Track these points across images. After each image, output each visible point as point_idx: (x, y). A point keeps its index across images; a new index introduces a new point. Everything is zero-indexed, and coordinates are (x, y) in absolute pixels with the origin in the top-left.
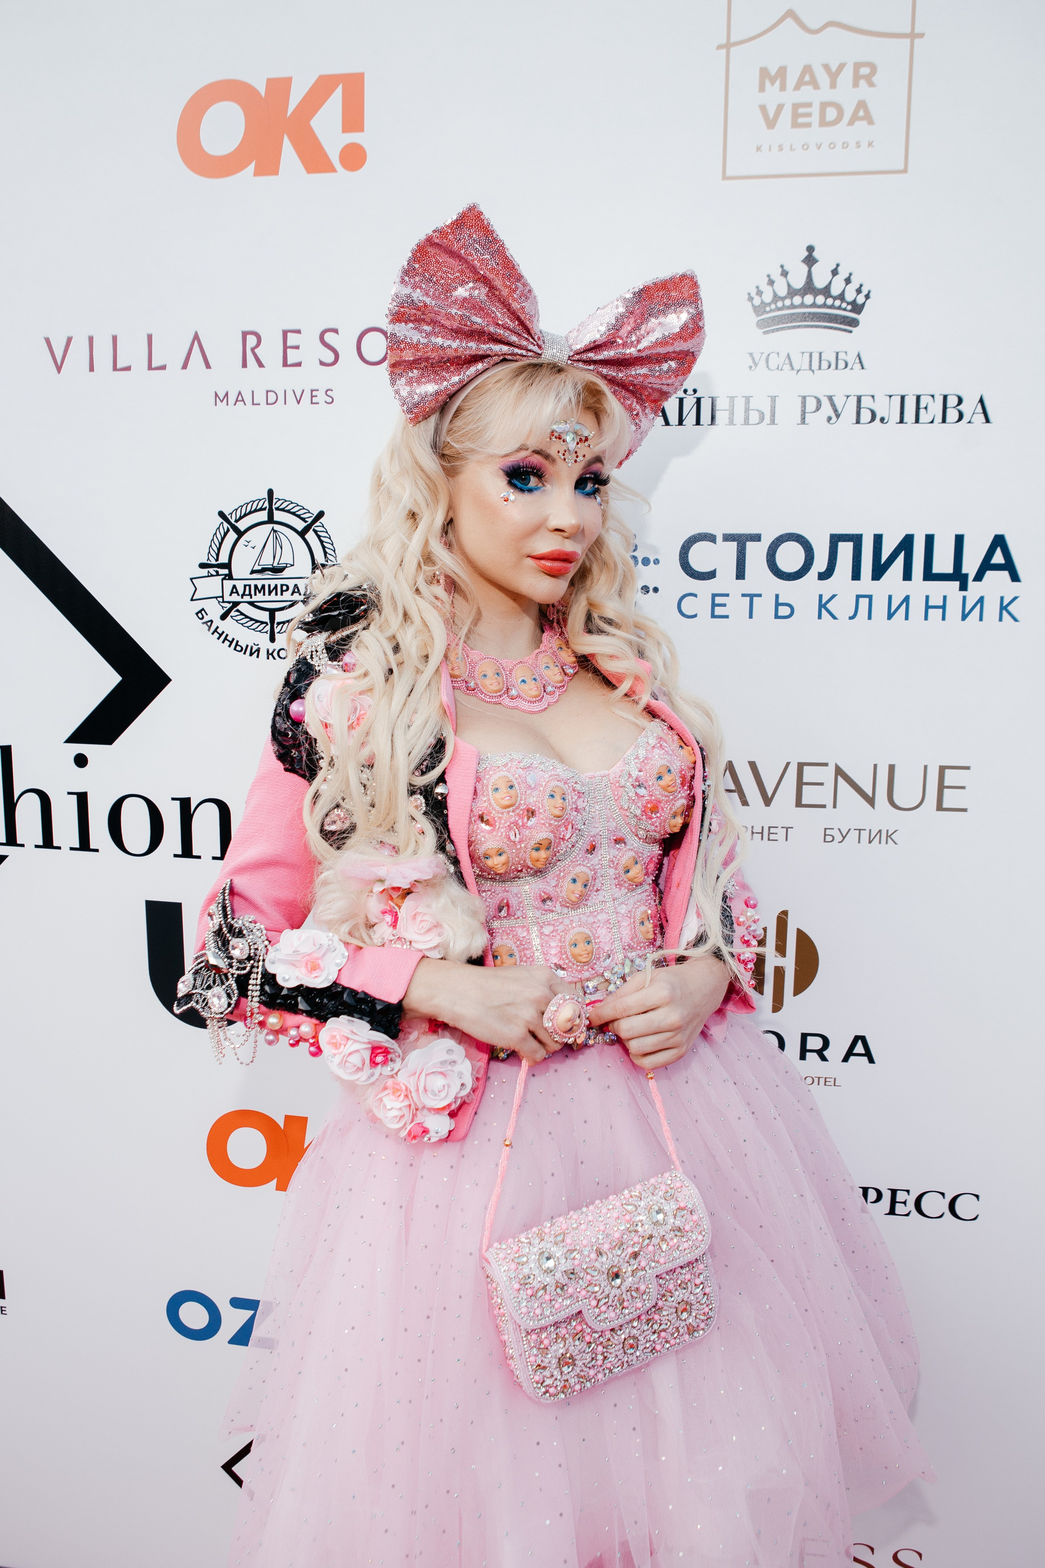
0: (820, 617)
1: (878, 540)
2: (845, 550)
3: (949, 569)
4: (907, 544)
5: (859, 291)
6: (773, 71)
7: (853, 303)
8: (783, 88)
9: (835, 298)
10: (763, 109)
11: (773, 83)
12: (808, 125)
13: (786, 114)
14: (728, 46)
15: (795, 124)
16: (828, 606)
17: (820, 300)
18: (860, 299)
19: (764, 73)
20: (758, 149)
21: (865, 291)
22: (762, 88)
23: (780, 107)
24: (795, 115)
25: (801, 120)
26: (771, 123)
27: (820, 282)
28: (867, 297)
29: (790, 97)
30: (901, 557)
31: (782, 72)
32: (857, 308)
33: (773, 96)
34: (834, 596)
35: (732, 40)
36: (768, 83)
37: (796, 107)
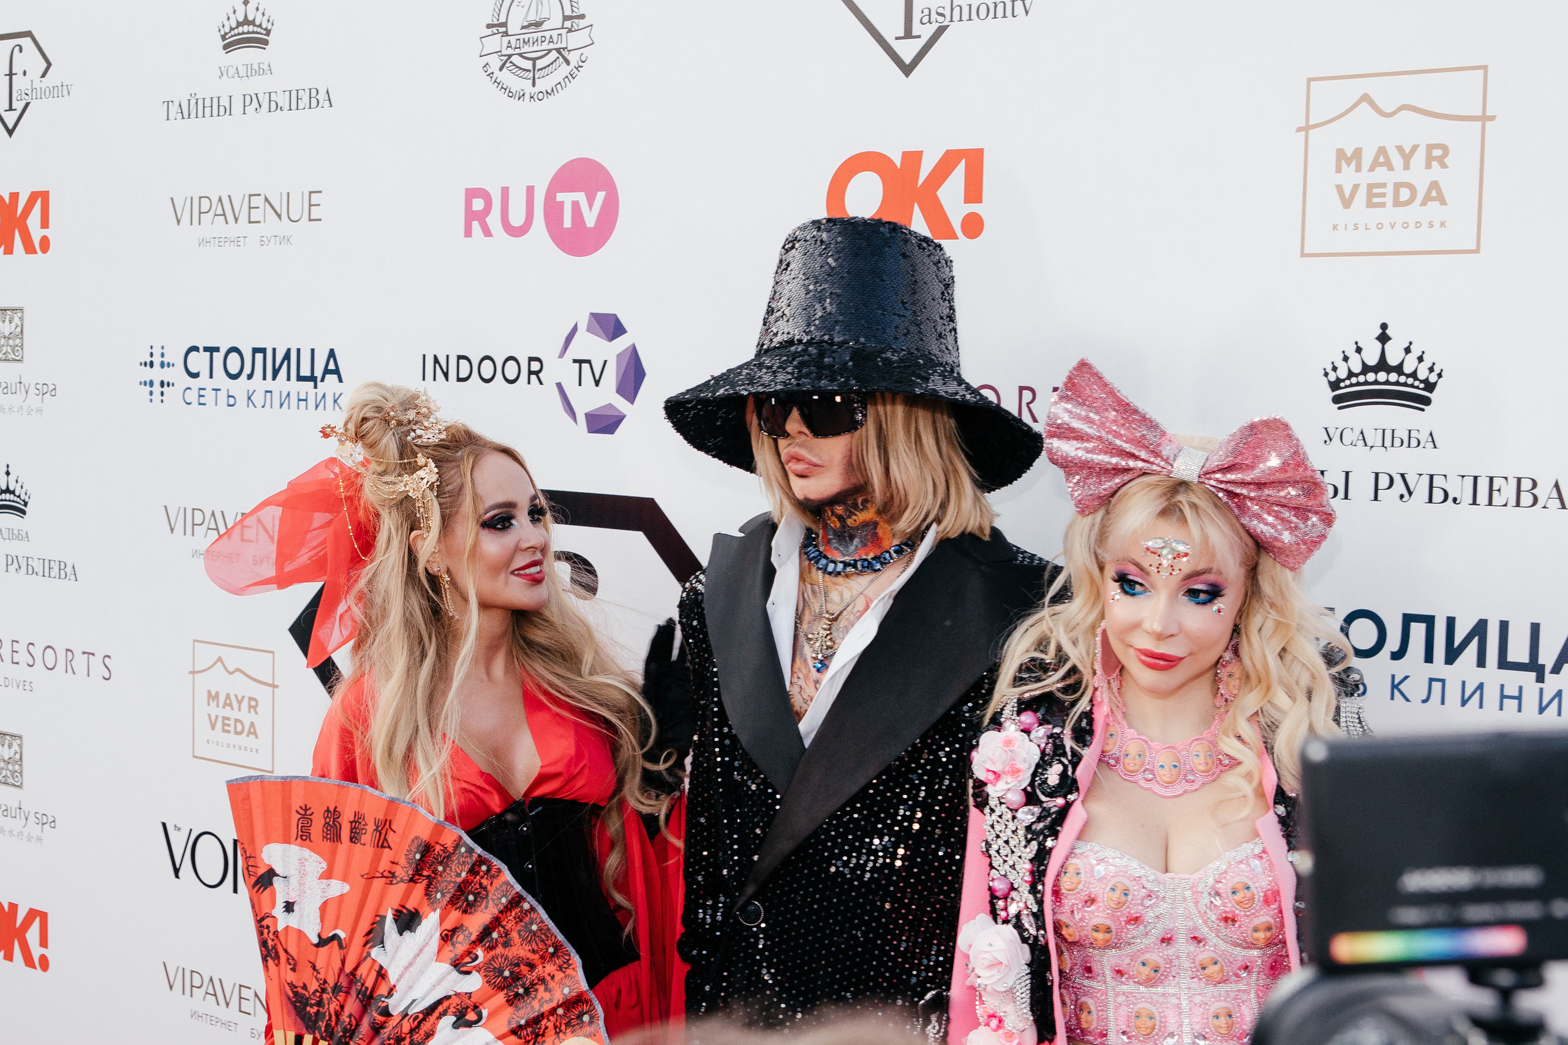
0: (1392, 698)
1: (1451, 622)
2: (1418, 630)
3: (1525, 659)
4: (1480, 629)
5: (1431, 370)
6: (1349, 153)
7: (1426, 381)
8: (1358, 169)
9: (1408, 376)
10: (1339, 188)
11: (1348, 165)
12: (1383, 205)
13: (1362, 194)
14: (1306, 128)
15: (1370, 204)
16: (1400, 687)
17: (1393, 377)
18: (1433, 378)
19: (1340, 154)
20: (1335, 227)
21: (1437, 370)
22: (1338, 170)
23: (1356, 187)
24: (1370, 195)
25: (1375, 200)
26: (1347, 203)
27: (1393, 361)
28: (1440, 375)
29: (1366, 178)
30: (1475, 642)
31: (1358, 153)
32: (1430, 387)
33: (1349, 177)
34: (1406, 677)
35: (1311, 123)
36: (1344, 163)
37: (1370, 187)
